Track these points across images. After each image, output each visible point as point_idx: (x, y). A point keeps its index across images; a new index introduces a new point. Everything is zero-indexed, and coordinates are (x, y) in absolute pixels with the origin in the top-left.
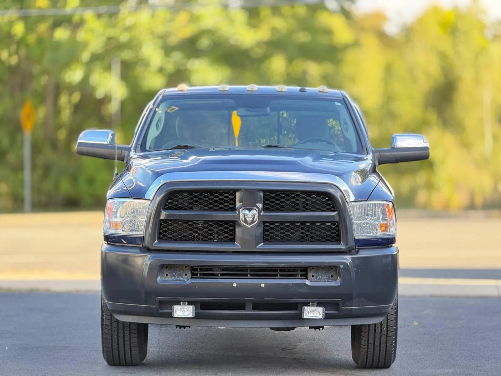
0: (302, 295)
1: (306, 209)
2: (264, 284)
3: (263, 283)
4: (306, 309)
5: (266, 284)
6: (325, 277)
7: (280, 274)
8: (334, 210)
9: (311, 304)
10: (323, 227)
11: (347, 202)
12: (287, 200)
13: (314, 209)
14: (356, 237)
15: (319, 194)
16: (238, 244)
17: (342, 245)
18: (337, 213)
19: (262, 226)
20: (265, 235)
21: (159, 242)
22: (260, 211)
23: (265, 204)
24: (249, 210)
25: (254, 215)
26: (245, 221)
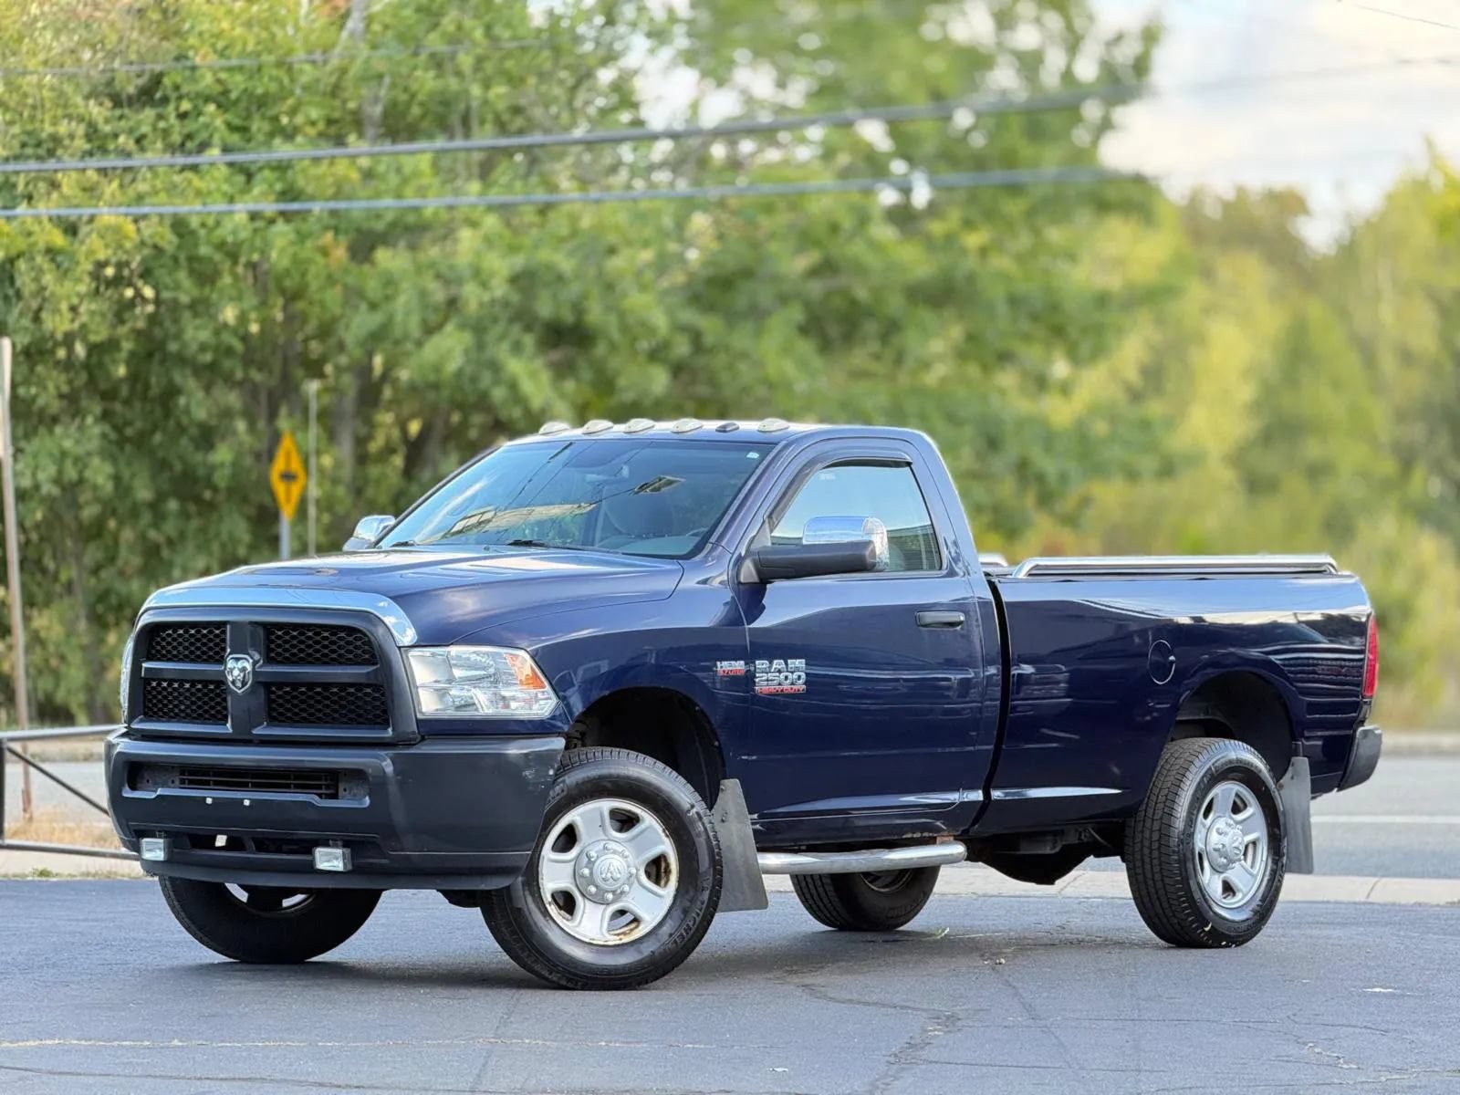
0: (309, 826)
1: (331, 659)
2: (248, 801)
3: (248, 799)
4: (320, 852)
5: (252, 801)
6: (363, 790)
7: (294, 784)
8: (376, 664)
9: (331, 842)
10: (359, 694)
11: (399, 648)
12: (301, 642)
13: (343, 660)
14: (419, 716)
15: (351, 630)
16: (229, 725)
17: (390, 730)
18: (376, 670)
19: (262, 691)
20: (271, 709)
21: (141, 721)
22: (255, 663)
23: (269, 650)
24: (237, 659)
25: (244, 669)
26: (233, 682)
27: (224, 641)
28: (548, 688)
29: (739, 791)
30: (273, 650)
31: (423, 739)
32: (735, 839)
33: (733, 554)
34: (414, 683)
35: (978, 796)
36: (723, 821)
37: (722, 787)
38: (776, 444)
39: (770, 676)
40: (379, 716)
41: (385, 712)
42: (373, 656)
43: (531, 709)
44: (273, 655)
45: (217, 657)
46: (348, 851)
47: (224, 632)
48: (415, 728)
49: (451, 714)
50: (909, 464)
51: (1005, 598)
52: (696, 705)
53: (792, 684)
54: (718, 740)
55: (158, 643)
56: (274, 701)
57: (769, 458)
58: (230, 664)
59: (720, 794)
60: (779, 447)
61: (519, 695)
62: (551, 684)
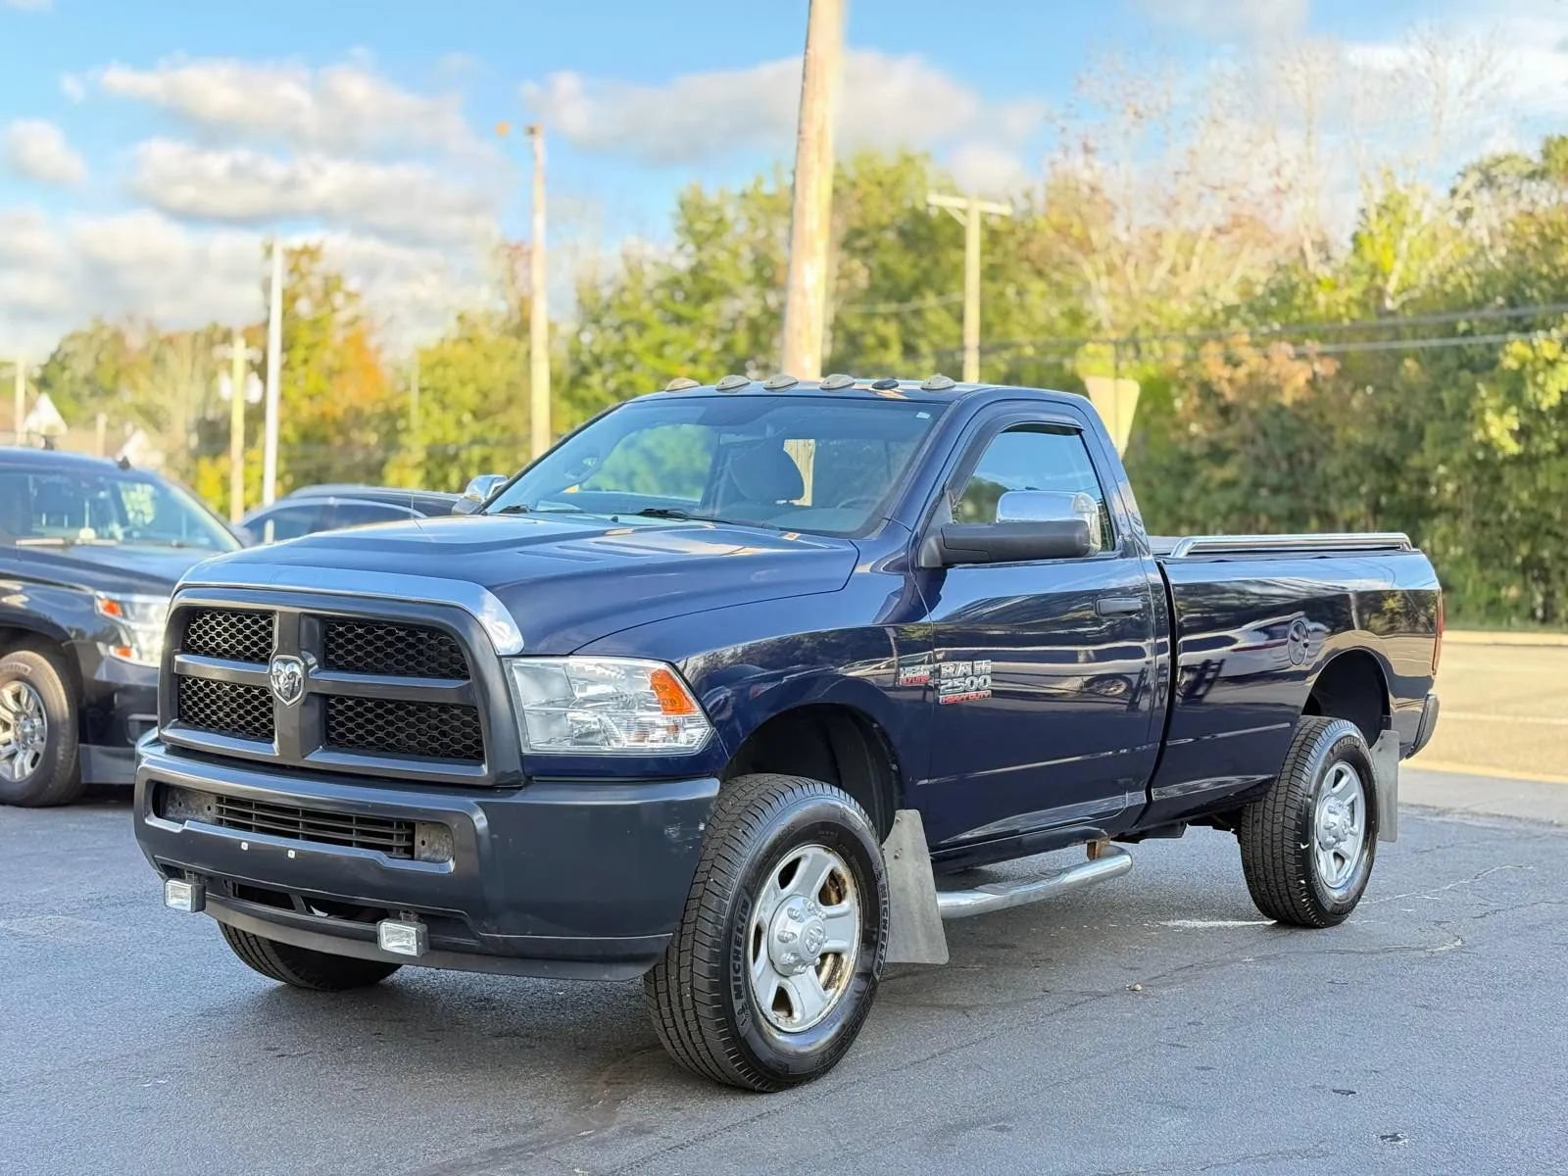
0: (373, 891)
1: (408, 668)
2: (293, 853)
3: (294, 850)
4: (386, 927)
5: (298, 853)
6: (445, 849)
7: (357, 830)
8: (468, 677)
9: (402, 915)
10: (445, 716)
11: (499, 657)
12: (369, 643)
13: (424, 669)
14: (526, 751)
15: (434, 630)
16: (276, 745)
17: (485, 768)
18: (469, 684)
19: (317, 702)
20: (328, 729)
21: (175, 727)
22: (307, 667)
23: (328, 651)
24: (286, 662)
25: (294, 674)
26: (279, 691)
27: (270, 634)
28: (697, 711)
29: (919, 823)
30: (332, 652)
31: (529, 781)
32: (911, 881)
33: (912, 532)
34: (520, 706)
35: (1140, 798)
36: (896, 857)
37: (896, 818)
38: (950, 403)
39: (956, 683)
40: (472, 748)
41: (479, 742)
42: (464, 667)
43: (676, 738)
44: (332, 657)
45: (263, 656)
46: (424, 927)
47: (270, 623)
48: (518, 766)
49: (566, 748)
50: (1079, 431)
51: (1172, 581)
52: (874, 721)
53: (978, 690)
54: (895, 762)
55: (194, 631)
56: (333, 718)
57: (943, 419)
58: (276, 666)
59: (895, 826)
60: (951, 409)
61: (659, 722)
62: (703, 708)
